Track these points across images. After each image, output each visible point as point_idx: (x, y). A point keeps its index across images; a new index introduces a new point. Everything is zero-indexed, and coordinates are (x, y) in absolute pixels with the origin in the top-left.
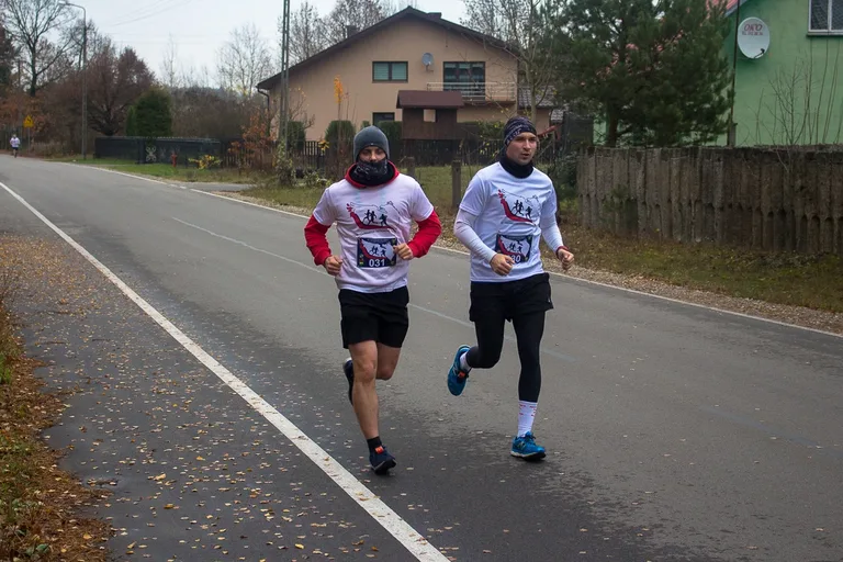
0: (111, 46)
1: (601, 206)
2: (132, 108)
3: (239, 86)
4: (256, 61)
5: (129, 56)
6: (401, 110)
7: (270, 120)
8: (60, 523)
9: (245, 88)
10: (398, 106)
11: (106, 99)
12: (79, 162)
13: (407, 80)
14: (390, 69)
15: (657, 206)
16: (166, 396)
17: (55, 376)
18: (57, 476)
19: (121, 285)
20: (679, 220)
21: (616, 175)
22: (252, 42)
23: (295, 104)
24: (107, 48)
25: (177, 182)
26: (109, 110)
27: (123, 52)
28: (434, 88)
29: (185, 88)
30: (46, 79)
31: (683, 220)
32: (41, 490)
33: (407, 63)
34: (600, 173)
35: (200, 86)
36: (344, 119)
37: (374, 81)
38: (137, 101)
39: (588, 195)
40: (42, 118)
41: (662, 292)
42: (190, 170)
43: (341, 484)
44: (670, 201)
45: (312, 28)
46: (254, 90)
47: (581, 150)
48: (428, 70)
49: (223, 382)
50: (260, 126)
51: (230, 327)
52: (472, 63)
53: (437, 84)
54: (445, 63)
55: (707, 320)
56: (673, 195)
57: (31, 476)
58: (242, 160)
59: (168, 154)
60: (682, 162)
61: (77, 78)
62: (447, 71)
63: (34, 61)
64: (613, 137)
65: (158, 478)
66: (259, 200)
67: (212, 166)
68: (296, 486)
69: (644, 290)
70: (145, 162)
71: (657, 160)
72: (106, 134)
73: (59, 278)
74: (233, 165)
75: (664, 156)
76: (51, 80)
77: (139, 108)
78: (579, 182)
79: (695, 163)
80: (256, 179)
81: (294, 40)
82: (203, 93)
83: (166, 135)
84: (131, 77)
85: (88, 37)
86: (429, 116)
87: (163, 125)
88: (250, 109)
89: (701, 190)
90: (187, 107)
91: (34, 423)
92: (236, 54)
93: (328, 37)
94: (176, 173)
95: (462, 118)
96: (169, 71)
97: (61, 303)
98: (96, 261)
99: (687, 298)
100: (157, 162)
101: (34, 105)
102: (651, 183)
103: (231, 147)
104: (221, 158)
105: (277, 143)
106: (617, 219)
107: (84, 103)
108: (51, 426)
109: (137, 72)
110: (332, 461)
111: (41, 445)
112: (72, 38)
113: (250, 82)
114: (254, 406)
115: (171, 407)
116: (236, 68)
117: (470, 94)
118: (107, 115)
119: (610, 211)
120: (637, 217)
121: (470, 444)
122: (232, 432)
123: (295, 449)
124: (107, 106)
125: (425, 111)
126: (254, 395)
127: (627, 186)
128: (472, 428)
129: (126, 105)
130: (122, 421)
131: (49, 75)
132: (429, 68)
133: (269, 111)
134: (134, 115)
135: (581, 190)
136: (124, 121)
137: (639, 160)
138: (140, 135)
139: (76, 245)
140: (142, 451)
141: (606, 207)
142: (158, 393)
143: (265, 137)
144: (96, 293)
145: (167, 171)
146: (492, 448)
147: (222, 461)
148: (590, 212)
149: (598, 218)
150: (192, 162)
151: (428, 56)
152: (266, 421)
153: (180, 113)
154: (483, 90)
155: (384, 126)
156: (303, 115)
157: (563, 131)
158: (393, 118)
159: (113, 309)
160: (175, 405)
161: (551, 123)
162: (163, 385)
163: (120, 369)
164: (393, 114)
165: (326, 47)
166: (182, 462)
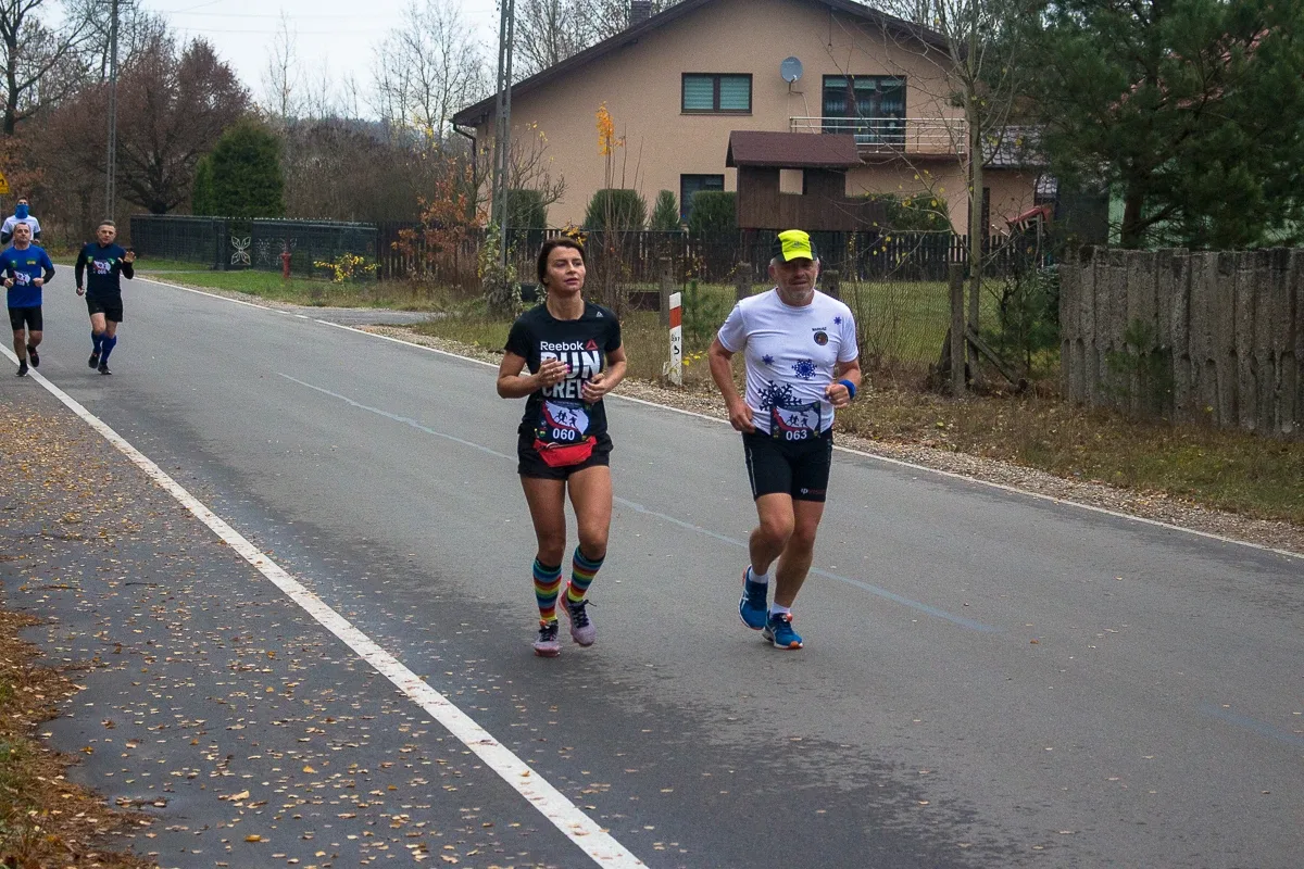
0: (166, 36)
1: (1104, 360)
2: (205, 159)
3: (419, 120)
4: (453, 69)
5: (202, 61)
6: (734, 171)
7: (476, 186)
8: (71, 859)
9: (430, 121)
10: (730, 163)
11: (154, 140)
13: (749, 112)
14: (716, 89)
15: (1211, 362)
16: (254, 675)
17: (58, 641)
18: (66, 792)
19: (178, 492)
20: (1251, 389)
21: (1133, 300)
22: (445, 30)
23: (527, 156)
24: (156, 39)
25: (289, 306)
26: (159, 161)
27: (189, 48)
28: (802, 128)
29: (311, 119)
30: (36, 98)
31: (1258, 391)
32: (40, 810)
33: (749, 76)
34: (1104, 297)
35: (340, 116)
36: (617, 186)
37: (685, 111)
38: (215, 145)
39: (1080, 341)
41: (1192, 521)
42: (319, 283)
43: (546, 811)
44: (1233, 353)
46: (448, 126)
47: (1068, 254)
48: (792, 91)
49: (356, 655)
50: (455, 199)
51: (376, 565)
52: (880, 78)
53: (808, 118)
54: (825, 77)
55: (1258, 570)
56: (1240, 341)
57: (21, 790)
58: (418, 265)
59: (274, 251)
60: (1258, 277)
61: (97, 99)
62: (830, 95)
63: (12, 65)
64: (1135, 228)
65: (236, 797)
66: (449, 341)
67: (360, 276)
68: (468, 813)
69: (1158, 517)
70: (228, 267)
71: (1210, 274)
72: (154, 210)
73: (62, 479)
74: (400, 274)
75: (1224, 266)
76: (45, 102)
77: (219, 159)
78: (1064, 316)
79: (1283, 282)
80: (444, 304)
81: (529, 26)
82: (347, 131)
83: (268, 214)
84: (204, 99)
86: (790, 183)
87: (266, 194)
88: (435, 165)
89: (1293, 333)
90: (314, 159)
91: (24, 713)
92: (414, 55)
93: (598, 23)
94: (290, 289)
95: (855, 188)
96: (280, 86)
97: (67, 522)
98: (132, 449)
99: (1239, 534)
100: (252, 267)
101: (11, 151)
102: (1198, 317)
104: (379, 259)
105: (488, 231)
106: (1135, 388)
107: (111, 150)
108: (52, 718)
109: (216, 88)
110: (535, 777)
111: (36, 747)
112: (89, 18)
113: (439, 111)
114: (409, 693)
115: (263, 693)
116: (414, 81)
117: (875, 140)
118: (155, 171)
119: (1120, 371)
120: (1172, 385)
121: (776, 757)
122: (366, 732)
123: (474, 759)
124: (156, 154)
125: (783, 173)
126: (411, 675)
127: (1154, 324)
128: (783, 733)
129: (193, 152)
130: (176, 712)
131: (42, 91)
132: (795, 88)
133: (474, 168)
134: (209, 174)
135: (1066, 331)
136: (189, 185)
137: (1177, 273)
138: (221, 214)
139: (93, 420)
140: (210, 758)
141: (1112, 363)
142: (241, 670)
143: (465, 220)
144: (128, 506)
145: (272, 284)
146: (812, 763)
147: (346, 775)
148: (1083, 373)
149: (1099, 386)
150: (320, 268)
151: (794, 62)
152: (427, 716)
153: (299, 169)
154: (903, 132)
155: (702, 201)
156: (542, 179)
157: (1056, 215)
158: (722, 187)
159: (162, 532)
160: (270, 689)
161: (1038, 200)
162: (251, 658)
163: (174, 631)
164: (722, 176)
165: (592, 44)
166: (277, 776)
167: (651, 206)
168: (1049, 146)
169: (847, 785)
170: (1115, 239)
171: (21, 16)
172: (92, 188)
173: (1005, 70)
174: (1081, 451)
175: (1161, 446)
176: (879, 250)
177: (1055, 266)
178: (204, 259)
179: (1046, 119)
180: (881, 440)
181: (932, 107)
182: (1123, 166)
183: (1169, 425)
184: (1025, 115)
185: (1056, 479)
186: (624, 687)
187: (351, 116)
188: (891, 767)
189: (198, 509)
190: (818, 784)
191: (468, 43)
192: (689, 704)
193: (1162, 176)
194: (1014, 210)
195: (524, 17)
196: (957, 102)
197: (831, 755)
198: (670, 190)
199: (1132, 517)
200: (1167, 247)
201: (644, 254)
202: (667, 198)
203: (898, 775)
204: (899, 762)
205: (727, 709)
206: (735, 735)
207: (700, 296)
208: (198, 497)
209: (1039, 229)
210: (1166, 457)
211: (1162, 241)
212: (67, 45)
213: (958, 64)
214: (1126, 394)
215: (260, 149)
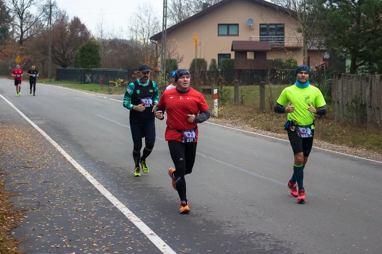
0: (66, 16)
1: (346, 108)
2: (78, 51)
3: (141, 39)
4: (151, 24)
5: (76, 22)
6: (234, 52)
7: (157, 58)
9: (144, 39)
10: (232, 50)
12: (46, 83)
13: (238, 35)
14: (228, 28)
15: (378, 108)
16: (80, 212)
17: (21, 201)
18: (16, 253)
19: (63, 152)
21: (354, 90)
22: (149, 13)
23: (172, 49)
24: (63, 16)
25: (102, 94)
27: (73, 19)
28: (254, 39)
29: (110, 39)
30: (29, 34)
33: (238, 24)
34: (345, 89)
35: (118, 38)
36: (198, 57)
38: (80, 47)
39: (338, 102)
40: (26, 57)
42: (110, 87)
45: (183, 4)
46: (149, 41)
47: (334, 76)
48: (250, 28)
49: (113, 205)
50: (151, 62)
51: (122, 175)
52: (276, 24)
53: (256, 37)
57: (2, 253)
59: (98, 78)
61: (46, 34)
62: (262, 30)
63: (22, 25)
64: (354, 68)
67: (123, 85)
69: (363, 156)
70: (85, 83)
71: (378, 82)
72: (63, 67)
73: (28, 149)
76: (32, 35)
77: (82, 51)
78: (333, 95)
81: (173, 11)
82: (120, 43)
83: (97, 67)
84: (77, 34)
85: (53, 10)
86: (250, 56)
87: (96, 61)
88: (145, 52)
90: (110, 51)
91: (7, 225)
92: (139, 20)
93: (193, 10)
94: (102, 89)
95: (269, 57)
96: (100, 29)
97: (28, 162)
98: (50, 139)
100: (92, 83)
101: (21, 50)
102: (374, 95)
103: (134, 74)
104: (128, 80)
105: (160, 71)
107: (50, 49)
108: (15, 227)
109: (81, 30)
110: (167, 247)
111: (9, 237)
112: (44, 11)
113: (147, 36)
114: (129, 218)
115: (83, 218)
116: (139, 28)
117: (275, 43)
118: (63, 56)
119: (350, 111)
120: (366, 115)
121: (245, 239)
122: (114, 231)
123: (148, 240)
124: (63, 50)
125: (248, 53)
126: (130, 212)
127: (360, 96)
128: (247, 230)
129: (74, 49)
130: (55, 225)
131: (30, 32)
132: (251, 27)
133: (157, 53)
134: (79, 56)
135: (334, 99)
136: (73, 59)
137: (367, 81)
138: (82, 67)
139: (40, 130)
140: (64, 241)
141: (348, 109)
142: (77, 210)
143: (154, 68)
144: (48, 157)
145: (97, 89)
146: (257, 241)
147: (107, 246)
148: (339, 112)
149: (344, 116)
150: (111, 83)
151: (251, 20)
152: (134, 225)
153: (106, 54)
154: (284, 40)
155: (224, 62)
156: (177, 55)
157: (330, 64)
158: (230, 57)
159: (57, 166)
160: (85, 217)
161: (324, 60)
162: (80, 206)
163: (57, 197)
164: (230, 54)
165: (191, 16)
166: (85, 247)
167: (209, 63)
168: (328, 44)
169: (267, 248)
170: (348, 71)
171: (24, 10)
172: (45, 60)
173: (314, 21)
174: (339, 136)
175: (363, 134)
176: (277, 75)
177: (330, 79)
178: (78, 81)
179: (326, 36)
180: (278, 133)
181: (292, 32)
182: (350, 49)
183: (366, 128)
184: (320, 34)
185: (332, 145)
186: (196, 215)
187: (121, 38)
188: (282, 242)
189: (68, 157)
190: (258, 248)
191: (155, 17)
192: (217, 221)
193: (362, 52)
194: (317, 63)
195: (171, 8)
196: (300, 31)
197: (262, 238)
198: (214, 58)
199: (355, 157)
200: (364, 73)
201: (207, 78)
202: (214, 61)
203: (284, 245)
204: (284, 240)
205: (229, 222)
206: (231, 231)
207: (223, 90)
208: (69, 154)
209: (325, 68)
210: (365, 137)
211: (362, 71)
212: (38, 19)
213: (300, 19)
214: (352, 118)
215: (94, 48)
